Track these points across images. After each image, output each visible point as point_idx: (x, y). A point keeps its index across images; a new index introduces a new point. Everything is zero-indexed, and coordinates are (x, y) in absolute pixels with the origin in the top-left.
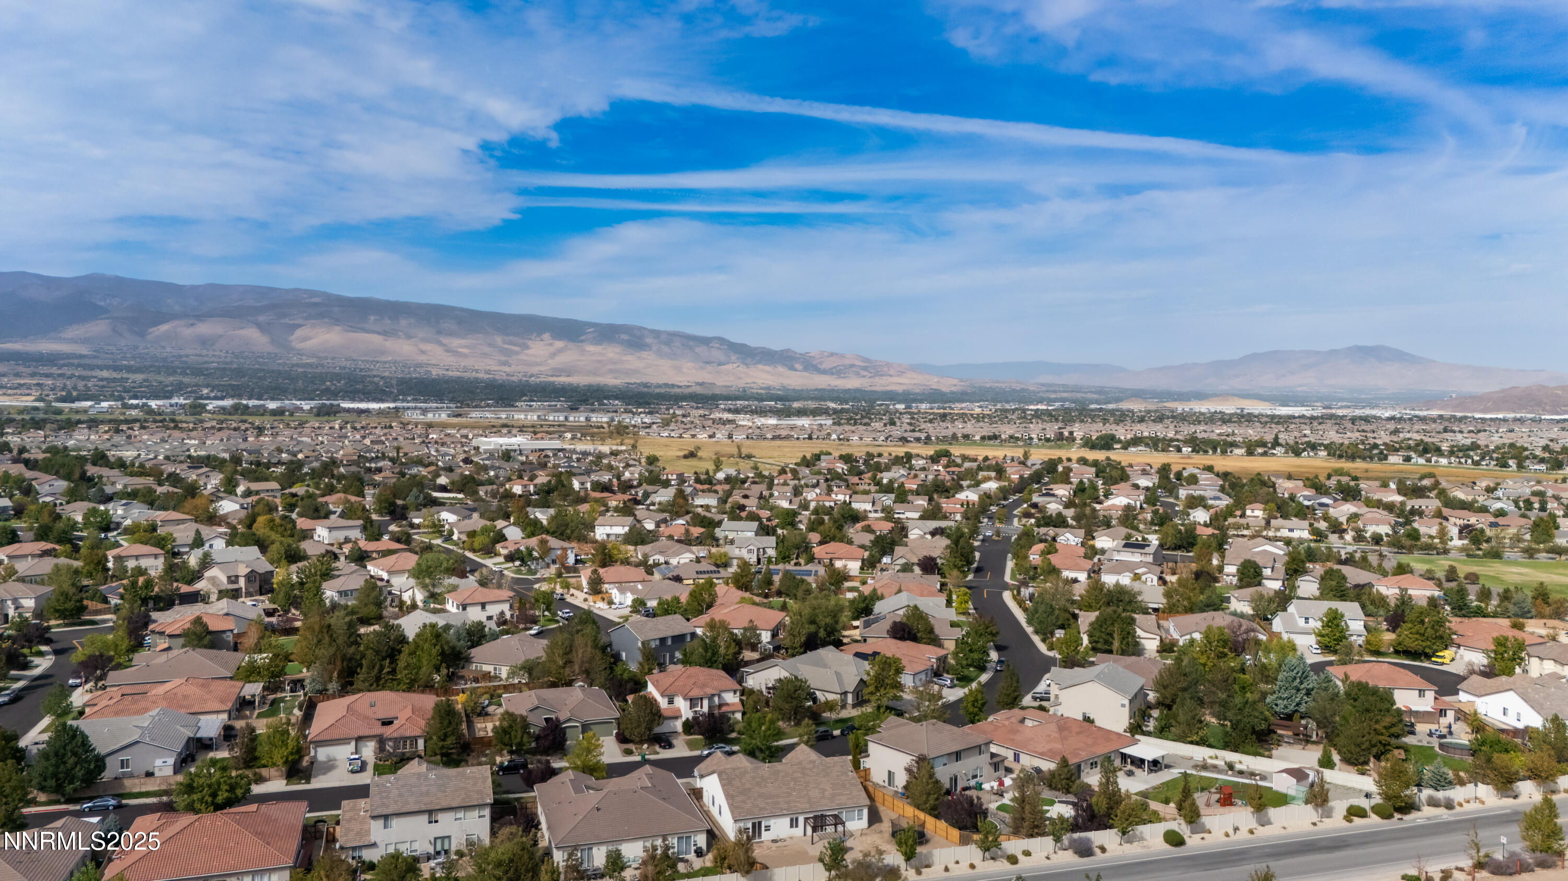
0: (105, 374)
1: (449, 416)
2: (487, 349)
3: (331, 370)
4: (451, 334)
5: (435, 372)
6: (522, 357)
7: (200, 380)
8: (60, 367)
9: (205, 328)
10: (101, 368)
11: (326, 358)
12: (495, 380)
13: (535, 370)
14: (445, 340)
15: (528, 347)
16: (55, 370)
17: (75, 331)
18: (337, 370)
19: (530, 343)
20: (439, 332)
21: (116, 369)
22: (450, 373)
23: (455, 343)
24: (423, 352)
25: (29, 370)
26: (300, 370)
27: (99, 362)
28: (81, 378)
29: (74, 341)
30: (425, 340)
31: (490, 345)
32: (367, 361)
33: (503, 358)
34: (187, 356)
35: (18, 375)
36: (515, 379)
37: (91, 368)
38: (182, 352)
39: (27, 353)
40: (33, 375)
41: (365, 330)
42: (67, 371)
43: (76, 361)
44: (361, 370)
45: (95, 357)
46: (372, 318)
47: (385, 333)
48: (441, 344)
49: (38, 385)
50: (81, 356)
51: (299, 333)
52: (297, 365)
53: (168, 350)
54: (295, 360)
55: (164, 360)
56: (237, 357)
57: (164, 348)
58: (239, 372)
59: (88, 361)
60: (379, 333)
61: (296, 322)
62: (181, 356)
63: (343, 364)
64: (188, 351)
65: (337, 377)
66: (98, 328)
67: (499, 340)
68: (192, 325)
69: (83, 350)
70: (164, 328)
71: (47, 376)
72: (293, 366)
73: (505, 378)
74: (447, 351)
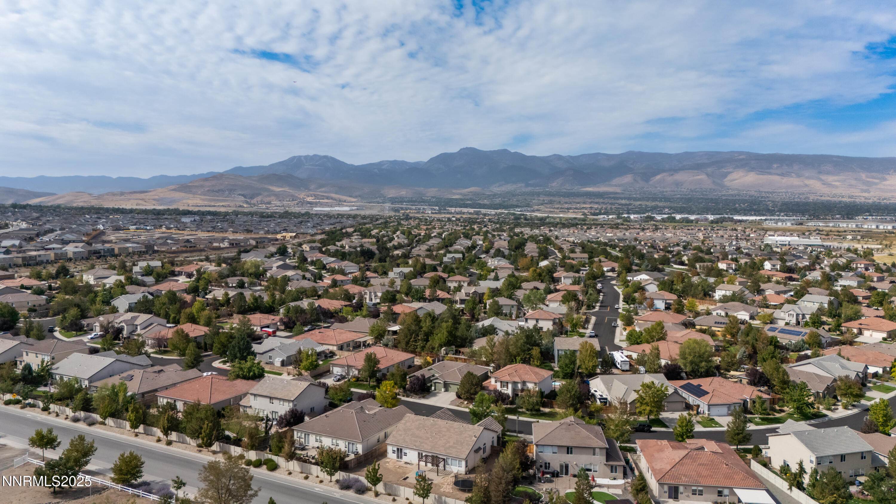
0: (623, 202)
1: (792, 224)
2: (853, 182)
3: (744, 198)
4: (828, 173)
5: (812, 198)
6: (880, 186)
7: (668, 204)
8: (604, 199)
9: (680, 177)
10: (622, 199)
11: (743, 191)
12: (854, 202)
13: (888, 195)
14: (824, 177)
15: (885, 180)
16: (601, 200)
17: (617, 181)
18: (747, 198)
19: (887, 177)
20: (820, 173)
21: (629, 199)
22: (823, 198)
23: (830, 179)
24: (806, 185)
25: (590, 201)
26: (724, 198)
27: (623, 196)
28: (611, 204)
29: (616, 186)
30: (808, 178)
31: (856, 179)
32: (768, 192)
33: (865, 188)
34: (666, 192)
35: (584, 203)
36: (870, 201)
37: (618, 199)
38: (665, 190)
39: (593, 193)
40: (591, 203)
41: (770, 174)
42: (606, 201)
43: (612, 196)
44: (762, 197)
45: (623, 193)
46: (775, 166)
47: (782, 175)
48: (820, 180)
49: (591, 207)
50: (617, 193)
51: (729, 177)
52: (724, 195)
53: (658, 189)
54: (724, 193)
55: (655, 194)
56: (692, 191)
57: (656, 187)
58: (689, 200)
59: (618, 196)
60: (779, 175)
61: (729, 170)
62: (663, 192)
63: (753, 193)
64: (668, 189)
65: (744, 201)
66: (628, 179)
67: (863, 176)
68: (672, 175)
69: (618, 190)
70: (658, 177)
71: (597, 203)
72: (722, 195)
73: (863, 200)
74: (824, 184)
